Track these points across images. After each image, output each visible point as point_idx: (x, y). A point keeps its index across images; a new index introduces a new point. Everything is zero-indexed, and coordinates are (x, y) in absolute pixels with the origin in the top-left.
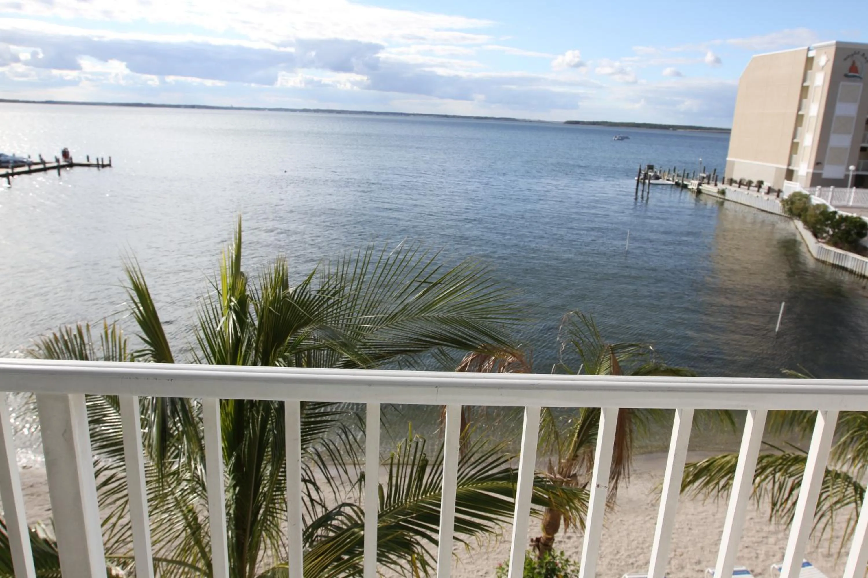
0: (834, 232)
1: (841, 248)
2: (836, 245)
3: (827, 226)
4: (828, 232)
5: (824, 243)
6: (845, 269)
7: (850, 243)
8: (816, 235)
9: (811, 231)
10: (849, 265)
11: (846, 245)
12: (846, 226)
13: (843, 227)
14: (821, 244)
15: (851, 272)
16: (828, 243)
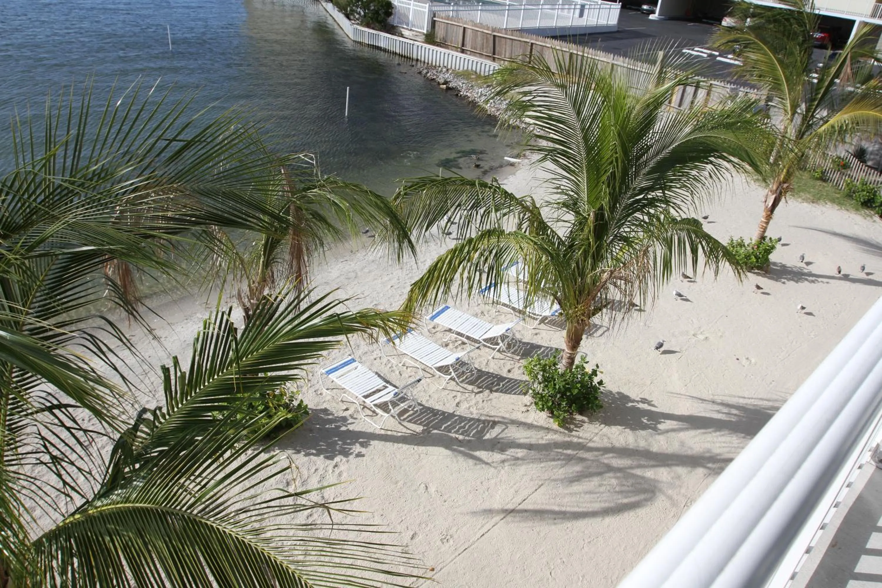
0: (364, 13)
1: (373, 29)
2: (368, 26)
3: (357, 7)
4: (359, 14)
5: (358, 24)
6: (379, 48)
7: (380, 22)
8: (348, 17)
9: (343, 13)
10: (382, 44)
11: (377, 24)
12: (375, 6)
13: (372, 8)
14: (355, 26)
15: (385, 50)
16: (361, 25)
